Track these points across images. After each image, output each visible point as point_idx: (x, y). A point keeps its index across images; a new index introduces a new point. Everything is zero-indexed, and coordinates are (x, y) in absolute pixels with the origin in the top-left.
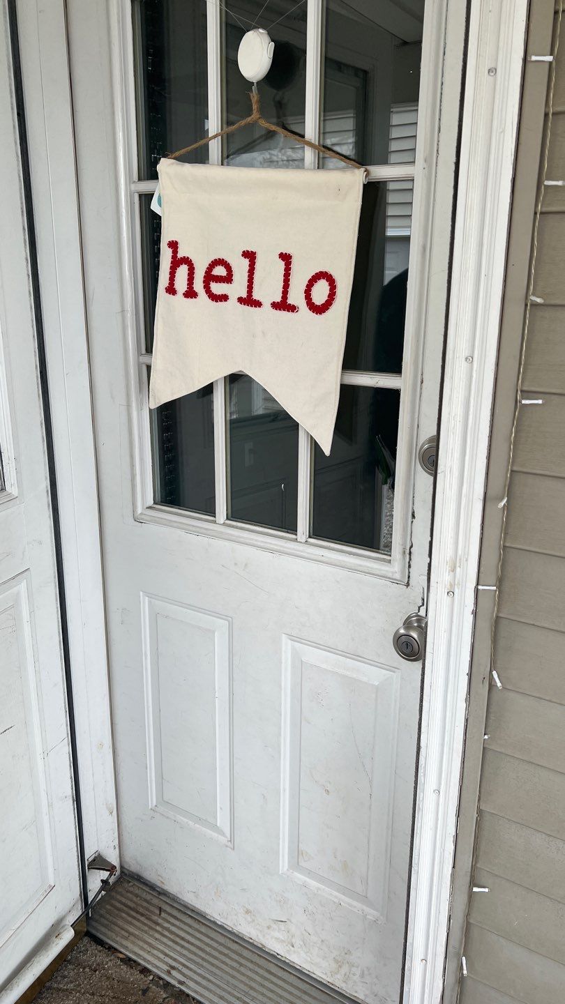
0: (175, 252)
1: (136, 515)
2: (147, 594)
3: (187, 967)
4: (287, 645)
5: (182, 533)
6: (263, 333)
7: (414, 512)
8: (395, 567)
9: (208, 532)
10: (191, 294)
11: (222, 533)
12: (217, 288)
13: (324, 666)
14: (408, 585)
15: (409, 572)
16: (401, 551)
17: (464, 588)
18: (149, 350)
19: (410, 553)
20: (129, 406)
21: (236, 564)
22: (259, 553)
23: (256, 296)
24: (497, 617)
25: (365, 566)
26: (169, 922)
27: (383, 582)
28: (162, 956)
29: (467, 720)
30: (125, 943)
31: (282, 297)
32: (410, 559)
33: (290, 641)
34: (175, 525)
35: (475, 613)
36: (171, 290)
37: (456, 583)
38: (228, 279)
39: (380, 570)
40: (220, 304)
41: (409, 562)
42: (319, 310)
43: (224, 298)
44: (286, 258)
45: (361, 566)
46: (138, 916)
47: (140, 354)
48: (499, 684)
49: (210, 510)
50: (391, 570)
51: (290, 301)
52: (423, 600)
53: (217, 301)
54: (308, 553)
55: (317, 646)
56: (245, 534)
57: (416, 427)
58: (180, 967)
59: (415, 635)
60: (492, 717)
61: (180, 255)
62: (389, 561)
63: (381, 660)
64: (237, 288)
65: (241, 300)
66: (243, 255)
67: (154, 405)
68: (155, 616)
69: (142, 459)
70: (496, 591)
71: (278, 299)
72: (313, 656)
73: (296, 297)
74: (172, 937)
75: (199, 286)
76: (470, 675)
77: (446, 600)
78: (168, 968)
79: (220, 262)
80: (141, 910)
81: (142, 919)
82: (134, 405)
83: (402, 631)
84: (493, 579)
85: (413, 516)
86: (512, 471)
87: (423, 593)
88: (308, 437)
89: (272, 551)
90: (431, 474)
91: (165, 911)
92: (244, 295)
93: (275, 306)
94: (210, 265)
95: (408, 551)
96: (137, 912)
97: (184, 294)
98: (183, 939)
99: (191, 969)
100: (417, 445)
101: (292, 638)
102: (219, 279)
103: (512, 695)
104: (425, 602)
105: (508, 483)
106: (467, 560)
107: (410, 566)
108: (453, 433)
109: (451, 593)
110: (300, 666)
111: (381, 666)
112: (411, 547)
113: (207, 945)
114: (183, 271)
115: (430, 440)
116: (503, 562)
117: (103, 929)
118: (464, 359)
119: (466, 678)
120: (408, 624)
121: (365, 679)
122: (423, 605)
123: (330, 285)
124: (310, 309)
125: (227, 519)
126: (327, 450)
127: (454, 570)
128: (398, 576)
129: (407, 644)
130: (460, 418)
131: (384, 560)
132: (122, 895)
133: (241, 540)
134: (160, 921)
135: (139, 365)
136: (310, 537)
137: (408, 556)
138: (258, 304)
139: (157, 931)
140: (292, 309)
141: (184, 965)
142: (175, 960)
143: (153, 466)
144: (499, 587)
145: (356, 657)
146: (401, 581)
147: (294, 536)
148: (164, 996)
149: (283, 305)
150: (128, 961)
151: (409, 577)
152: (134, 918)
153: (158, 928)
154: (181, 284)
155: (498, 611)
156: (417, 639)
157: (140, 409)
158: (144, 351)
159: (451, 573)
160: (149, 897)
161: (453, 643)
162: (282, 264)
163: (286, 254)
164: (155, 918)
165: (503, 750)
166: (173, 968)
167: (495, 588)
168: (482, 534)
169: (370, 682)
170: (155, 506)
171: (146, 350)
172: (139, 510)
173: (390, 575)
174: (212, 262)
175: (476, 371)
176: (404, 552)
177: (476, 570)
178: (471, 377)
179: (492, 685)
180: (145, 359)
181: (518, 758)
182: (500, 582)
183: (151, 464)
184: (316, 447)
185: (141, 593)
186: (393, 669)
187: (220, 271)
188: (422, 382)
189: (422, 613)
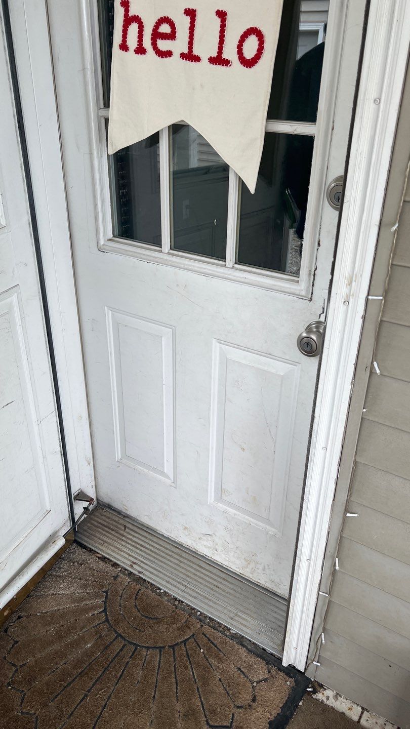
0: (127, 11)
1: (99, 246)
2: (110, 308)
3: (144, 563)
4: (216, 347)
5: (135, 260)
6: (201, 86)
7: (319, 241)
8: (302, 287)
9: (157, 260)
10: (140, 50)
11: (166, 260)
12: (163, 45)
13: (244, 362)
14: (311, 300)
15: (313, 290)
16: (307, 273)
17: (357, 298)
18: (107, 104)
19: (314, 274)
20: (91, 154)
21: (178, 285)
22: (196, 276)
23: (196, 52)
24: (381, 321)
25: (279, 286)
26: (131, 535)
27: (291, 298)
28: (127, 556)
29: (351, 398)
30: (101, 547)
31: (218, 52)
32: (314, 279)
33: (218, 344)
34: (131, 253)
35: (364, 318)
36: (124, 47)
37: (351, 294)
38: (172, 36)
39: (290, 288)
40: (165, 59)
41: (313, 282)
42: (249, 63)
43: (168, 54)
44: (222, 15)
45: (275, 285)
46: (110, 531)
47: (99, 108)
48: (378, 371)
49: (156, 241)
50: (299, 288)
51: (225, 56)
52: (324, 309)
53: (162, 57)
54: (235, 276)
55: (238, 347)
56: (185, 261)
57: (326, 168)
58: (139, 563)
59: (314, 337)
60: (370, 396)
61: (131, 14)
62: (298, 282)
63: (287, 357)
64: (179, 45)
65: (183, 56)
66: (185, 13)
67: (111, 152)
68: (117, 326)
69: (103, 199)
70: (382, 300)
71: (214, 54)
72: (236, 355)
73: (230, 52)
74: (133, 544)
75: (147, 43)
76: (356, 365)
77: (342, 308)
78: (131, 563)
79: (165, 20)
80: (112, 527)
81: (113, 532)
82: (95, 153)
83: (304, 335)
84: (381, 291)
85: (319, 245)
86: (404, 201)
87: (324, 303)
88: (236, 178)
89: (206, 275)
90: (336, 209)
91: (128, 528)
92: (186, 51)
93: (212, 60)
94: (156, 23)
95: (313, 273)
96: (109, 528)
97: (135, 51)
98: (141, 545)
99: (147, 564)
100: (325, 184)
101: (220, 341)
102: (165, 36)
103: (387, 380)
104: (325, 311)
105: (400, 211)
106: (361, 276)
107: (313, 285)
108: (359, 168)
109: (346, 302)
110: (226, 362)
111: (286, 361)
112: (316, 269)
113: (158, 549)
114: (133, 28)
115: (337, 179)
116: (390, 277)
117: (86, 539)
118: (372, 101)
119: (353, 367)
120: (309, 330)
121: (273, 371)
122: (323, 312)
123: (259, 40)
124: (241, 63)
125: (171, 249)
126: (252, 188)
127: (350, 284)
128: (303, 293)
129: (308, 344)
130: (365, 155)
131: (293, 281)
132: (98, 517)
133: (181, 266)
134: (125, 534)
135: (99, 118)
136: (236, 263)
137: (312, 277)
138: (197, 59)
139: (123, 540)
140: (226, 63)
141: (142, 562)
142: (136, 558)
143: (112, 205)
144: (385, 297)
145: (269, 355)
146: (306, 297)
147: (223, 263)
148: (129, 580)
149: (219, 60)
150: (104, 559)
151: (312, 294)
152: (107, 532)
153: (123, 538)
154: (132, 42)
155: (382, 316)
156: (316, 341)
157: (100, 157)
158: (102, 106)
159: (348, 287)
160: (117, 519)
161: (345, 342)
162: (218, 21)
163: (222, 11)
164: (122, 532)
165: (376, 420)
166: (135, 563)
167: (381, 298)
168: (375, 254)
169: (278, 373)
170: (114, 238)
171: (104, 105)
172: (102, 243)
173: (297, 292)
174: (159, 20)
175: (382, 112)
176: (310, 274)
177: (368, 284)
178: (378, 117)
179: (372, 372)
180: (103, 113)
181: (387, 425)
182: (386, 293)
183: (110, 204)
184: (243, 187)
185: (106, 307)
186: (295, 363)
187: (165, 29)
188: (333, 129)
189: (322, 319)
